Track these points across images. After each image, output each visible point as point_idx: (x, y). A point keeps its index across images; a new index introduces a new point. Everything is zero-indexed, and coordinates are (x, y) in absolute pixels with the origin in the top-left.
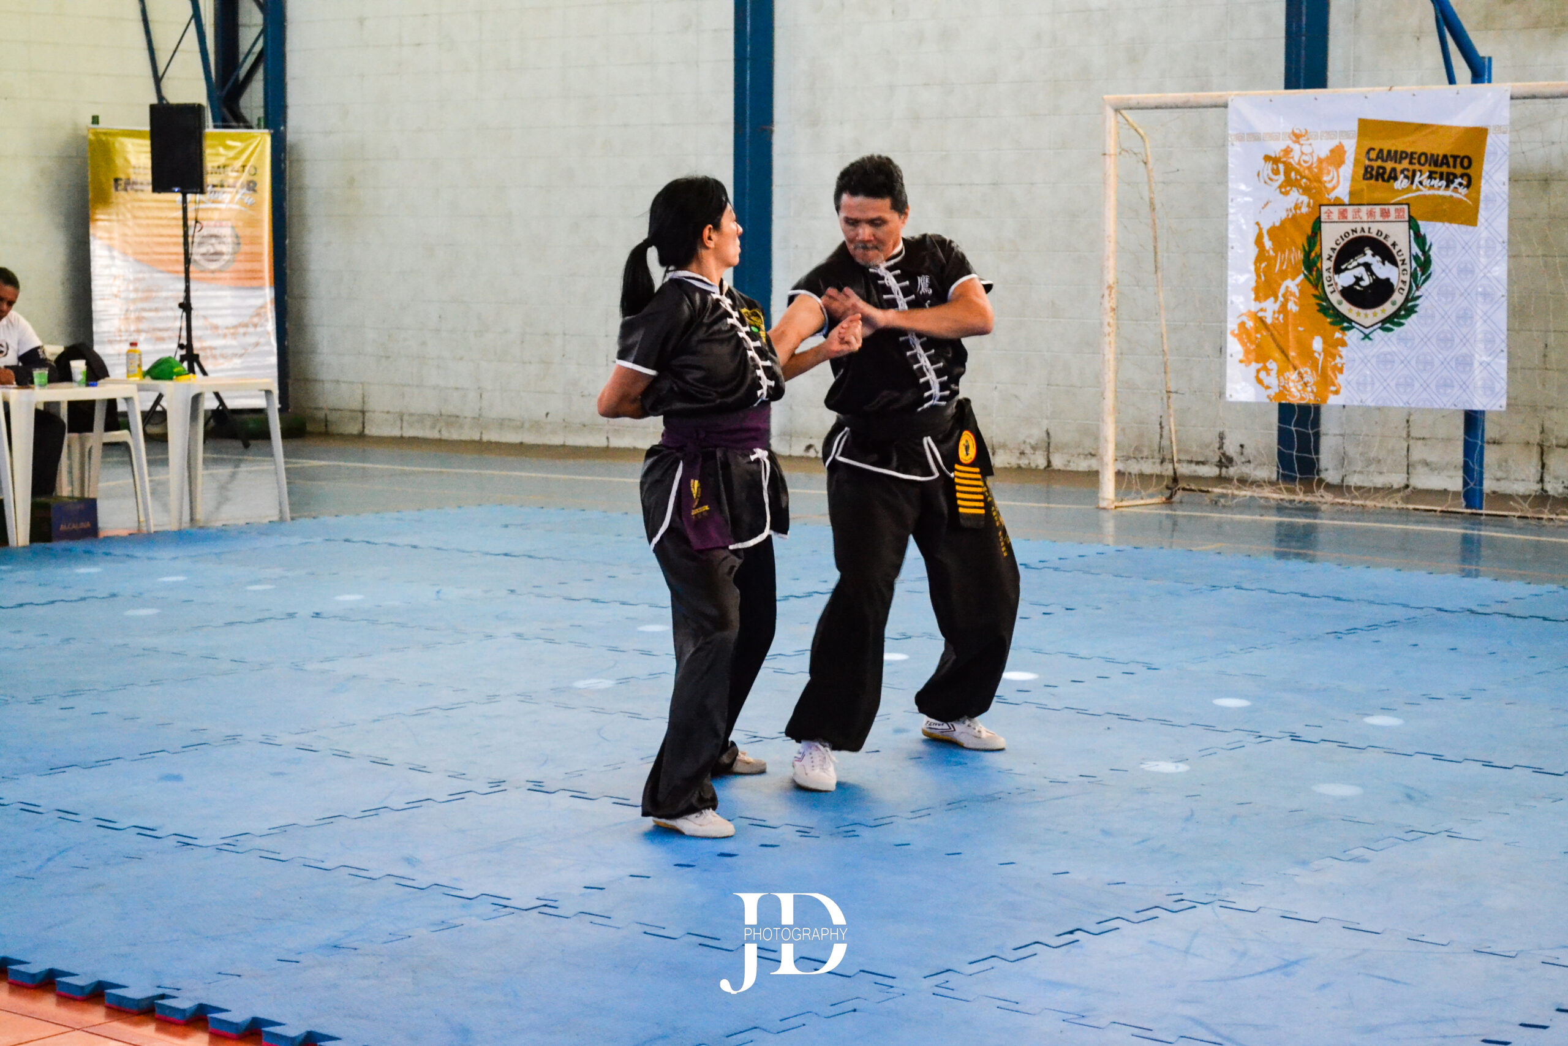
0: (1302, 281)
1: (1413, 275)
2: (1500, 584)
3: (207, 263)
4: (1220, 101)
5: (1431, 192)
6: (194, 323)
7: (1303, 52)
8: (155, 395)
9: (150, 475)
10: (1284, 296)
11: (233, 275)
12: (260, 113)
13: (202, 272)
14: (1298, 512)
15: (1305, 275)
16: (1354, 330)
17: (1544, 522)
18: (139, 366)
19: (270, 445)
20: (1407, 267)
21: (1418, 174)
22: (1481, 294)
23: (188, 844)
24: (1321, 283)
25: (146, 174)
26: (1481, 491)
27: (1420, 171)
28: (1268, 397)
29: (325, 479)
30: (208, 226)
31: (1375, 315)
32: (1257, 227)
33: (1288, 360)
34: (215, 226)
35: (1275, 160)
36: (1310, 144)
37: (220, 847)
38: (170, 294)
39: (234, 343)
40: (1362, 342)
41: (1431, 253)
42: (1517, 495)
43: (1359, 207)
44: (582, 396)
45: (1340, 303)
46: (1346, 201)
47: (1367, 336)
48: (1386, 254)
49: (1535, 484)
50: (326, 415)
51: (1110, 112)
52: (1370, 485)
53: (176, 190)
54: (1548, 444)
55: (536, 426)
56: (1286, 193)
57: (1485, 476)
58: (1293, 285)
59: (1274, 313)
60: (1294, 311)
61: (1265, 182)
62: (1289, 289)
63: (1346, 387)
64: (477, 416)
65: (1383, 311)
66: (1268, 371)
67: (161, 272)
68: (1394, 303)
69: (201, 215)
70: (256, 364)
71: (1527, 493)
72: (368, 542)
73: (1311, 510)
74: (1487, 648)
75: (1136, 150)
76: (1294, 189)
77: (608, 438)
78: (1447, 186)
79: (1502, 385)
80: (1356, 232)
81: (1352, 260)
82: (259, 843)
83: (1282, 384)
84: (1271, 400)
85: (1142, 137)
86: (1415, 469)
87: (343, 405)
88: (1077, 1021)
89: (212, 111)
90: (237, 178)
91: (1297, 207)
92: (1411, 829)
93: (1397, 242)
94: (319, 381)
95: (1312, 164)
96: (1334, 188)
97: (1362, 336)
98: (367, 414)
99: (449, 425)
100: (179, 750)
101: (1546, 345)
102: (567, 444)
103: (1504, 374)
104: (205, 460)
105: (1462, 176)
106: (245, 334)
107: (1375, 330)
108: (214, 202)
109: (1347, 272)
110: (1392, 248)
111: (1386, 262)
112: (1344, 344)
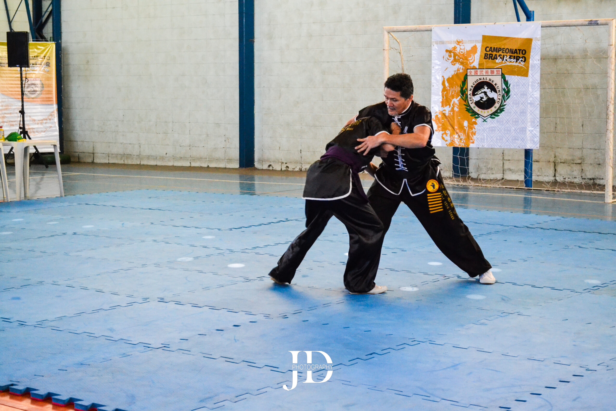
0: (460, 99)
1: (503, 96)
2: (538, 216)
3: (30, 95)
4: (429, 29)
5: (510, 64)
6: (25, 119)
7: (461, 10)
8: (10, 147)
9: (8, 179)
10: (453, 105)
11: (41, 100)
12: (51, 35)
13: (29, 98)
14: (461, 189)
15: (461, 96)
16: (480, 118)
17: (556, 192)
18: (3, 136)
19: (56, 167)
20: (501, 93)
21: (505, 57)
22: (530, 103)
23: (23, 325)
24: (467, 100)
25: (6, 60)
26: (531, 180)
27: (506, 55)
28: (446, 144)
29: (78, 180)
30: (31, 80)
31: (488, 112)
32: (443, 78)
33: (454, 129)
34: (33, 80)
35: (450, 52)
36: (464, 45)
37: (35, 326)
38: (15, 107)
39: (42, 126)
40: (483, 123)
41: (510, 88)
42: (545, 182)
43: (482, 70)
44: (180, 146)
45: (474, 107)
46: (477, 67)
47: (485, 121)
48: (493, 88)
49: (552, 177)
50: (79, 155)
51: (386, 33)
52: (488, 178)
53: (18, 66)
54: (557, 162)
55: (162, 158)
56: (454, 64)
57: (533, 174)
58: (456, 100)
59: (449, 111)
60: (457, 111)
61: (446, 60)
62: (455, 102)
63: (476, 140)
64: (138, 154)
65: (491, 111)
66: (446, 134)
67: (13, 98)
68: (495, 107)
69: (28, 76)
70: (50, 135)
71: (549, 181)
72: (95, 205)
73: (466, 188)
74: (533, 241)
75: (396, 48)
76: (457, 63)
77: (190, 163)
78: (517, 61)
79: (537, 139)
80: (481, 79)
81: (479, 91)
82: (53, 324)
83: (452, 140)
84: (447, 145)
85: (399, 43)
86: (506, 172)
87: (85, 151)
88: (373, 389)
89: (32, 35)
90: (42, 61)
91: (458, 70)
92: (504, 312)
93: (497, 84)
94: (76, 141)
95: (464, 53)
96: (472, 63)
97: (483, 120)
98: (95, 155)
99: (127, 158)
100: (19, 287)
101: (556, 123)
102: (174, 165)
103: (538, 134)
104: (30, 173)
105: (522, 58)
106: (46, 123)
107: (488, 118)
108: (33, 71)
109: (477, 95)
110: (495, 86)
111: (493, 91)
112: (475, 123)
